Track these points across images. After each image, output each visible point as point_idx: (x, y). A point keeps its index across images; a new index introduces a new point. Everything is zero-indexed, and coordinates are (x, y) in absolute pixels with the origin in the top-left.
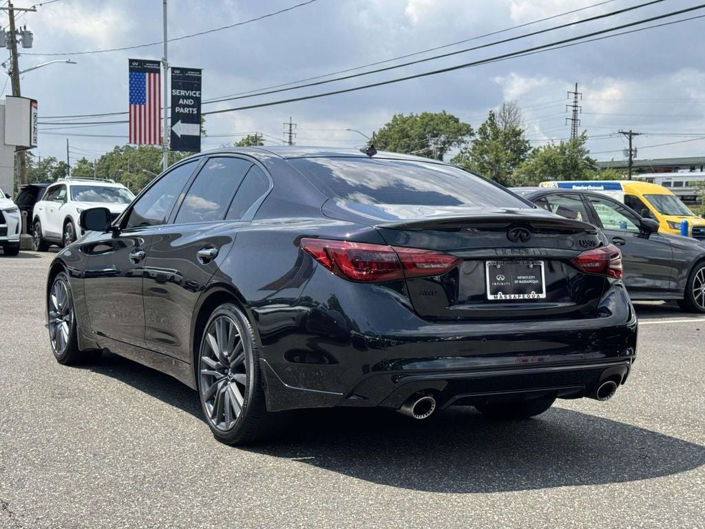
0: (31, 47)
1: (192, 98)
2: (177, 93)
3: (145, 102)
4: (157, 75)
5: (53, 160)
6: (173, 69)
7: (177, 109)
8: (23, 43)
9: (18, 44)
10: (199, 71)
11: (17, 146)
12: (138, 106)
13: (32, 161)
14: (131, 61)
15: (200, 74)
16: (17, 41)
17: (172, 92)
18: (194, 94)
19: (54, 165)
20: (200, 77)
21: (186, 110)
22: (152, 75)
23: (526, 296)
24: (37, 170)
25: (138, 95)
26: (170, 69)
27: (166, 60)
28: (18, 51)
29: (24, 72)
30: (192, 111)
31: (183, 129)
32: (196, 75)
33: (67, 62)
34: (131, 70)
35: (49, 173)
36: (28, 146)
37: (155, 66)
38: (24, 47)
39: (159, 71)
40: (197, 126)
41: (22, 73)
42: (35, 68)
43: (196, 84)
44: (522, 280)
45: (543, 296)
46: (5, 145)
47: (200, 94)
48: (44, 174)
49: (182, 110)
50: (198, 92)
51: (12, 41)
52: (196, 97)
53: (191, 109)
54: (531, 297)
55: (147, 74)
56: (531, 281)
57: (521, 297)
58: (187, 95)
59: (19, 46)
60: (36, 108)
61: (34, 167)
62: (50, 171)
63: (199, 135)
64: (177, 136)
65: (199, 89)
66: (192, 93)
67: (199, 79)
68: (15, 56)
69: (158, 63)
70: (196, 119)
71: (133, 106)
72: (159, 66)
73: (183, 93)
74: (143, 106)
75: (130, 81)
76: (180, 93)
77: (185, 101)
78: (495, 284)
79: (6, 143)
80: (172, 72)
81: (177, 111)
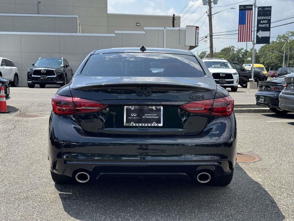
0: (217, 4)
1: (267, 20)
2: (260, 18)
3: (245, 23)
4: (251, 11)
5: (242, 49)
6: (259, 7)
7: (260, 25)
8: (214, 2)
9: (212, 3)
10: (271, 7)
11: (190, 46)
12: (242, 25)
13: (234, 50)
14: (240, 6)
15: (271, 8)
16: (211, 2)
17: (258, 18)
18: (268, 18)
19: (243, 51)
20: (271, 10)
21: (264, 25)
22: (249, 11)
23: (149, 125)
24: (236, 53)
25: (242, 21)
26: (257, 8)
27: (256, 4)
28: (212, 6)
29: (214, 14)
30: (267, 26)
31: (262, 34)
32: (269, 9)
33: (231, 8)
34: (240, 10)
35: (240, 55)
36: (195, 45)
37: (250, 7)
38: (214, 4)
39: (252, 9)
40: (268, 32)
41: (213, 15)
42: (218, 12)
43: (269, 13)
44: (147, 116)
45: (161, 125)
46: (185, 46)
47: (271, 18)
48: (239, 55)
49: (262, 26)
50: (269, 17)
51: (209, 2)
52: (269, 19)
53: (266, 25)
54: (153, 125)
55: (247, 11)
56: (154, 117)
57: (146, 125)
58: (264, 18)
59: (212, 4)
60: (198, 30)
61: (235, 53)
62: (241, 54)
63: (269, 36)
64: (259, 37)
65: (270, 15)
66: (266, 18)
67: (270, 11)
68: (210, 8)
69: (252, 5)
70: (268, 29)
71: (240, 25)
72: (252, 7)
73: (262, 18)
74: (244, 25)
75: (239, 15)
76: (261, 18)
77: (263, 21)
78: (130, 118)
79: (186, 45)
80: (258, 9)
81: (259, 26)
